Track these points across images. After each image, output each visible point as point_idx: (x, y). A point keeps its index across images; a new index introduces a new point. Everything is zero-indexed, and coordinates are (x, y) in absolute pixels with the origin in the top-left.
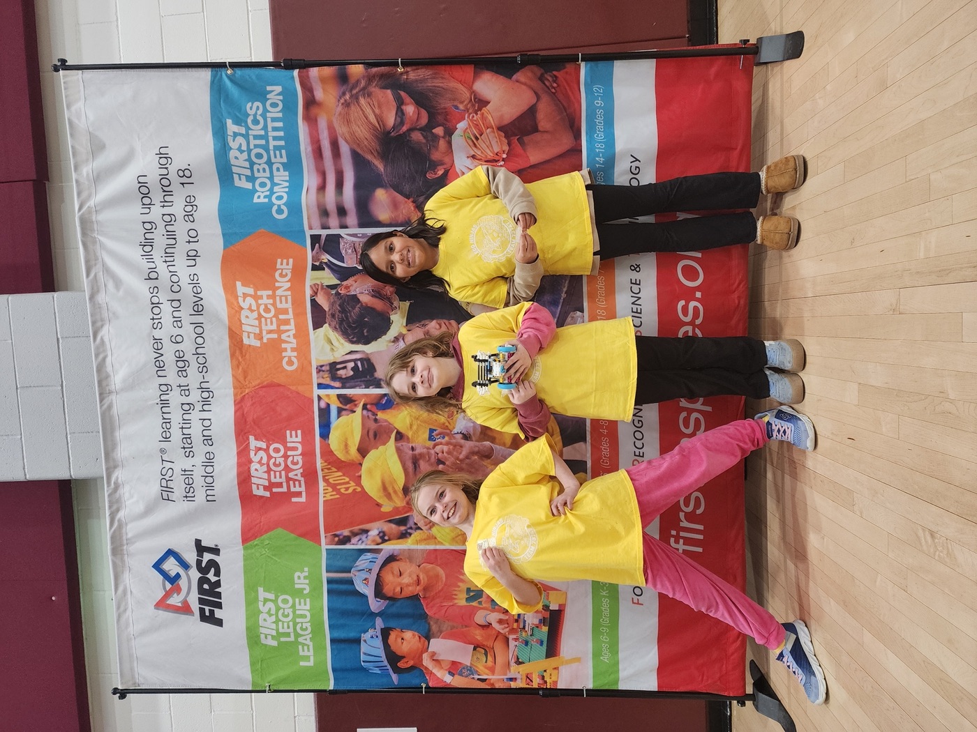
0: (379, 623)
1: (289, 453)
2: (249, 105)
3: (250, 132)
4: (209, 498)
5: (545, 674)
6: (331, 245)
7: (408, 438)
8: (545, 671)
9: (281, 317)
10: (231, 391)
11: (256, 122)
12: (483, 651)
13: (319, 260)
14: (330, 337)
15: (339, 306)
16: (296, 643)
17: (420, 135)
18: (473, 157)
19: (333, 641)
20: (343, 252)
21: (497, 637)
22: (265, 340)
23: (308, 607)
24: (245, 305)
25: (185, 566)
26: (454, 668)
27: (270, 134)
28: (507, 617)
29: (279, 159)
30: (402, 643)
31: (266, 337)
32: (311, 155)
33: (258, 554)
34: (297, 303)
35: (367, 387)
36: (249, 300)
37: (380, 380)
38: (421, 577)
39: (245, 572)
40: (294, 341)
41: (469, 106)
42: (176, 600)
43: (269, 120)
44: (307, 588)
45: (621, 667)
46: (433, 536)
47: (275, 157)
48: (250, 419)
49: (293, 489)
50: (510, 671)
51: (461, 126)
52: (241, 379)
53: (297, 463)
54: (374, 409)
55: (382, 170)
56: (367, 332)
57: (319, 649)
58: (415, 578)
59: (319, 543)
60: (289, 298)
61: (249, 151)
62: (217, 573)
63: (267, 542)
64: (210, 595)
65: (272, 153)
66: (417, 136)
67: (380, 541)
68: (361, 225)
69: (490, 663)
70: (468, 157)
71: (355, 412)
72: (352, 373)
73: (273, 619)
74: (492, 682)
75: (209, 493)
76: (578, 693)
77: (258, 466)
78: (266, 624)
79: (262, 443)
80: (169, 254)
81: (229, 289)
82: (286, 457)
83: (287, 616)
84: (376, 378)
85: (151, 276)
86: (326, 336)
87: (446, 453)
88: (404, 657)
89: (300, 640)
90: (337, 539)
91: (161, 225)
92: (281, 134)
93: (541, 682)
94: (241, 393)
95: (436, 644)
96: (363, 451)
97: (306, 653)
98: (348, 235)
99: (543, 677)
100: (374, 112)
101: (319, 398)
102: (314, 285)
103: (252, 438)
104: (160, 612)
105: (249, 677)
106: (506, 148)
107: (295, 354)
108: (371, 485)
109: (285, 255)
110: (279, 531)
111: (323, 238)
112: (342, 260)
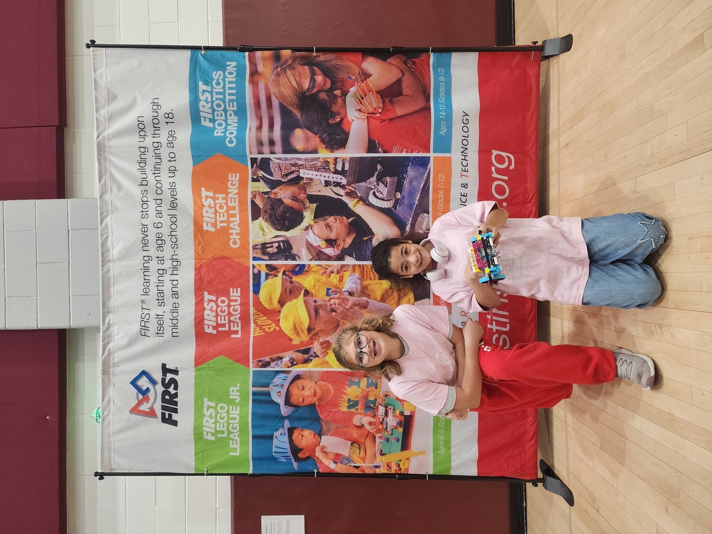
0: (287, 424)
1: (231, 303)
2: (215, 73)
3: (214, 90)
4: (174, 334)
5: (400, 463)
6: (264, 164)
7: (312, 294)
8: (400, 461)
9: (230, 212)
10: (193, 261)
11: (218, 84)
12: (358, 446)
13: (256, 175)
14: (263, 226)
15: (270, 205)
16: (228, 438)
17: (325, 95)
18: (360, 110)
19: (254, 437)
20: (272, 170)
21: (368, 435)
22: (218, 227)
23: (238, 412)
24: (206, 203)
25: (154, 382)
26: (337, 458)
27: (226, 91)
28: (375, 420)
29: (231, 108)
30: (302, 439)
31: (219, 225)
32: (253, 106)
33: (205, 374)
34: (242, 203)
35: (286, 260)
36: (210, 201)
37: (295, 255)
38: (317, 391)
39: (195, 387)
40: (238, 228)
41: (358, 77)
42: (145, 407)
43: (227, 83)
44: (238, 398)
45: (452, 458)
46: (326, 361)
47: (229, 106)
48: (205, 280)
49: (232, 329)
50: (376, 461)
51: (353, 90)
52: (200, 253)
53: (237, 310)
54: (290, 274)
55: (300, 117)
56: (288, 223)
57: (244, 443)
58: (313, 391)
59: (248, 366)
60: (237, 200)
61: (212, 102)
62: (176, 388)
63: (212, 366)
64: (170, 403)
65: (227, 104)
66: (323, 96)
67: (290, 365)
68: (284, 152)
69: (362, 454)
70: (356, 110)
71: (277, 276)
72: (276, 250)
73: (213, 420)
74: (363, 468)
75: (174, 330)
76: (423, 477)
77: (209, 312)
78: (208, 425)
79: (213, 296)
80: (157, 169)
81: (196, 191)
82: (229, 306)
83: (223, 418)
84: (292, 254)
85: (143, 183)
86: (260, 225)
87: (338, 304)
88: (302, 449)
89: (231, 436)
90: (260, 364)
91: (151, 149)
92: (234, 91)
93: (397, 469)
94: (200, 263)
95: (326, 440)
96: (282, 303)
97: (235, 446)
98: (275, 158)
99: (399, 465)
100: (295, 79)
101: (254, 267)
102: (254, 191)
103: (206, 293)
104: (134, 416)
105: (193, 463)
106: (381, 105)
107: (239, 237)
108: (286, 326)
109: (234, 171)
110: (221, 358)
111: (259, 160)
112: (271, 175)
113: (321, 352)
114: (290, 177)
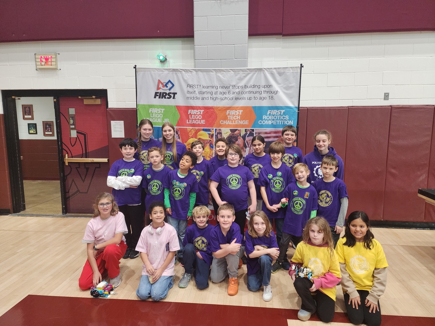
2: (288, 116)
3: (281, 116)
6: (252, 134)
10: (215, 106)
11: (284, 118)
13: (248, 131)
14: (228, 133)
15: (235, 136)
16: (150, 117)
20: (249, 137)
24: (237, 112)
25: (170, 89)
27: (281, 121)
31: (229, 116)
32: (275, 130)
33: (173, 109)
34: (236, 126)
39: (168, 105)
40: (227, 124)
42: (161, 86)
43: (284, 121)
47: (275, 122)
48: (208, 110)
49: (190, 120)
52: (218, 109)
54: (210, 143)
60: (238, 124)
63: (176, 112)
64: (162, 96)
71: (209, 138)
75: (189, 98)
77: (196, 112)
78: (155, 110)
79: (202, 113)
80: (250, 92)
81: (242, 108)
82: (198, 119)
83: (157, 116)
85: (246, 86)
90: (177, 131)
91: (259, 90)
92: (280, 124)
94: (215, 109)
96: (199, 139)
101: (213, 129)
102: (241, 130)
104: (157, 81)
105: (141, 104)
107: (224, 124)
108: (191, 140)
109: (249, 122)
110: (179, 116)
112: (247, 137)
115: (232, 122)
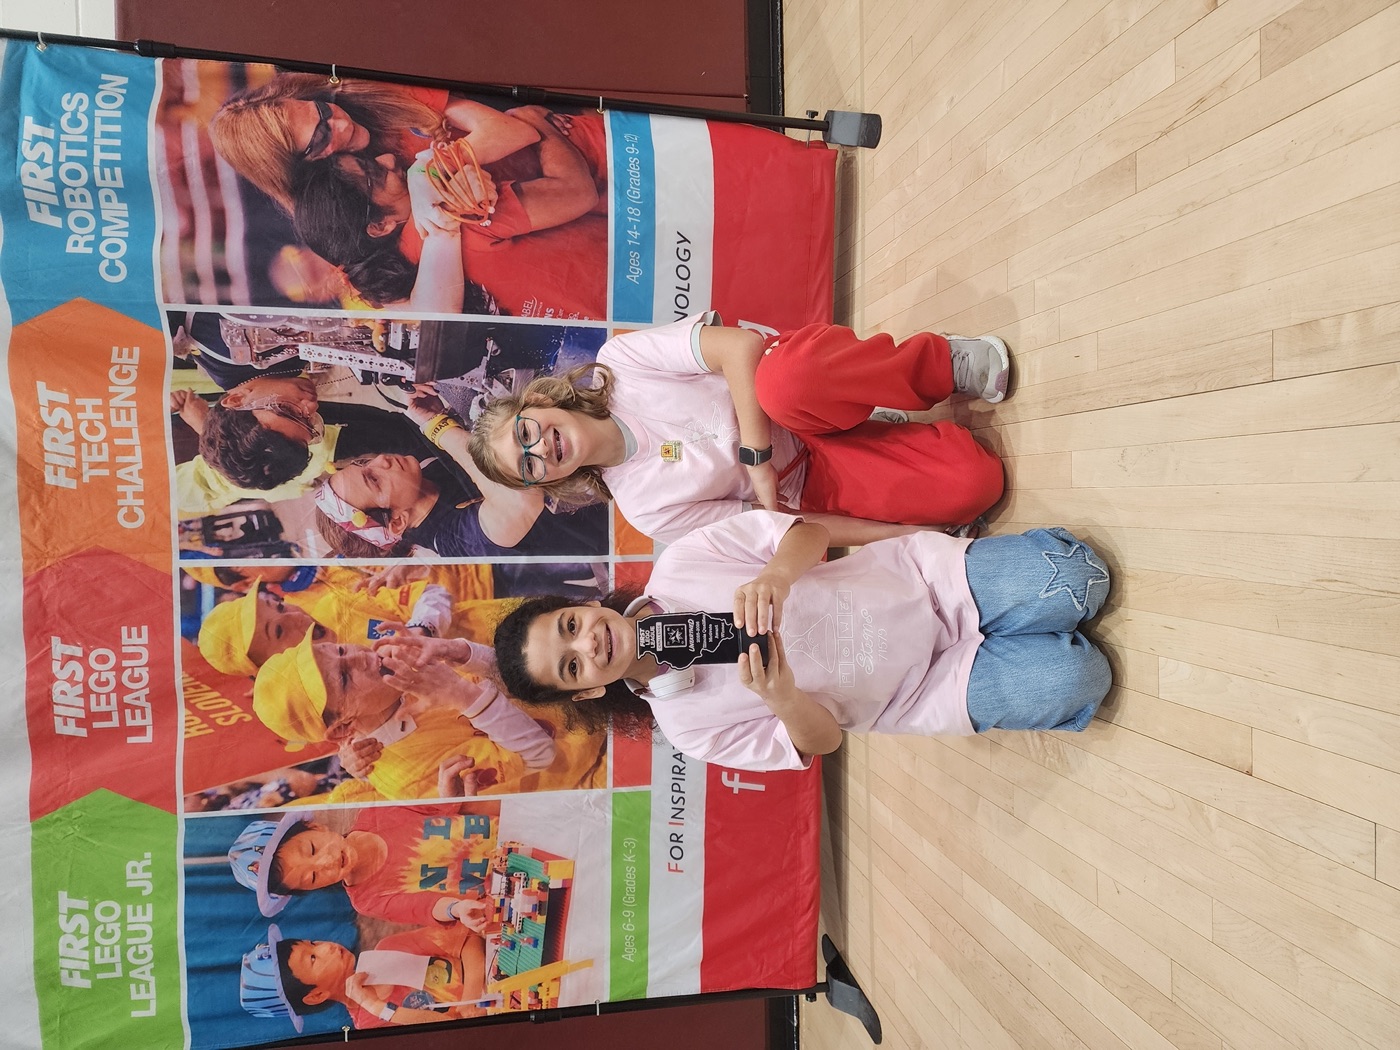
0: (274, 934)
1: (125, 663)
2: (67, 96)
3: (63, 137)
5: (539, 989)
6: (206, 328)
7: (334, 635)
8: (540, 985)
9: (118, 442)
10: (18, 563)
11: (75, 122)
12: (445, 964)
13: (186, 351)
14: (205, 476)
15: (222, 427)
16: (126, 979)
18: (443, 205)
19: (191, 971)
20: (228, 342)
21: (467, 938)
22: (86, 479)
23: (149, 917)
24: (51, 421)
26: (398, 996)
27: (96, 141)
28: (484, 905)
29: (109, 182)
30: (313, 963)
31: (88, 474)
32: (167, 180)
33: (59, 836)
34: (148, 421)
35: (267, 556)
36: (60, 413)
37: (290, 544)
38: (348, 854)
39: (35, 868)
40: (141, 481)
43: (98, 121)
44: (149, 885)
45: (650, 966)
46: (370, 786)
47: (103, 178)
48: (53, 609)
49: (129, 722)
50: (486, 992)
52: (39, 542)
53: (139, 680)
54: (278, 590)
55: (292, 212)
56: (269, 470)
57: (166, 987)
58: (338, 855)
59: (173, 810)
60: (134, 413)
61: (57, 165)
63: (77, 814)
65: (97, 171)
66: (349, 165)
67: (280, 799)
68: (256, 301)
69: (455, 982)
70: (434, 205)
71: (245, 595)
72: (241, 533)
73: (85, 942)
74: (457, 1010)
76: (588, 1010)
77: (66, 687)
78: (70, 953)
79: (74, 647)
81: (23, 389)
82: (119, 669)
83: (111, 935)
84: (282, 542)
86: (199, 473)
87: (397, 656)
88: (313, 987)
89: (133, 974)
90: (205, 802)
92: (117, 142)
93: (534, 1001)
94: (38, 566)
95: (370, 961)
96: (257, 657)
97: (143, 996)
98: (231, 315)
99: (537, 994)
101: (183, 573)
102: (179, 392)
103: (55, 641)
105: (38, 1044)
106: (494, 196)
107: (141, 502)
108: (269, 710)
109: (127, 341)
110: (102, 794)
111: (190, 318)
112: (226, 353)
113: (358, 765)
114: (274, 360)
115: (128, 450)
